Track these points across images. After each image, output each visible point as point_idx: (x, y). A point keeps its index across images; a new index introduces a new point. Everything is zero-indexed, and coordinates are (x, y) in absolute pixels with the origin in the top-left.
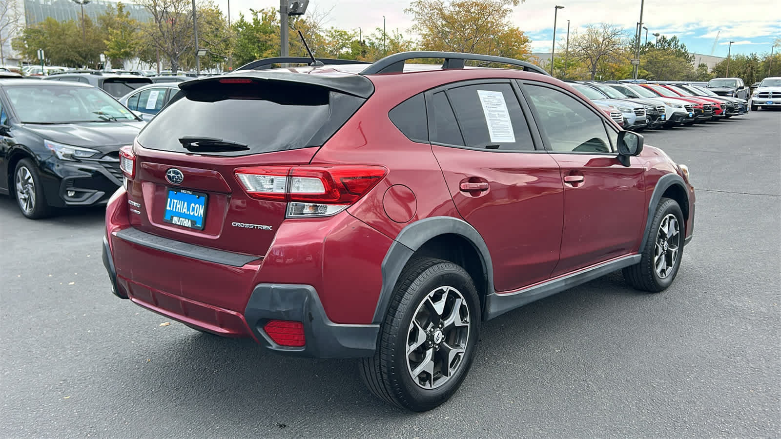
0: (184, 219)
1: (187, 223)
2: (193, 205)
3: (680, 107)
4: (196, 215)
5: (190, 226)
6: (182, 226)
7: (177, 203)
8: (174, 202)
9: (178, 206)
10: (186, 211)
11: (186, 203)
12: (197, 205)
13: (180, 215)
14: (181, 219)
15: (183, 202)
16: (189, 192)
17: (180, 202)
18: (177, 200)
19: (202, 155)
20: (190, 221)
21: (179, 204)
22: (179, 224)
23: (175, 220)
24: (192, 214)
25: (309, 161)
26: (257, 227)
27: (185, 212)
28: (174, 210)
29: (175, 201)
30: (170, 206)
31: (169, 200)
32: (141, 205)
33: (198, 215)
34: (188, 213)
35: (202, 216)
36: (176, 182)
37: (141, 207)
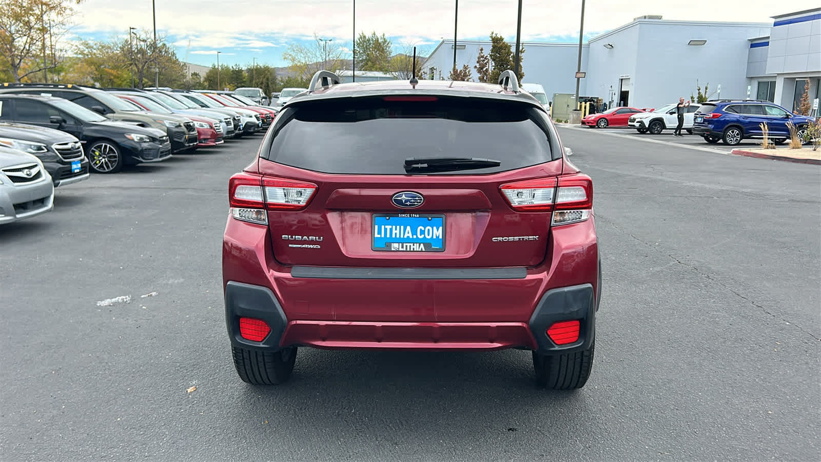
0: (412, 244)
1: (418, 247)
2: (421, 228)
3: (251, 117)
4: (428, 237)
5: (424, 250)
6: (410, 251)
7: (391, 230)
8: (386, 229)
9: (394, 231)
10: (409, 235)
11: (408, 228)
12: (428, 227)
13: (403, 241)
14: (405, 245)
15: (402, 227)
16: (413, 215)
17: (398, 227)
18: (392, 225)
20: (423, 244)
21: (396, 229)
22: (404, 249)
23: (396, 246)
24: (420, 237)
25: (561, 173)
26: (523, 239)
27: (408, 237)
28: (388, 236)
29: (388, 227)
30: (379, 234)
31: (376, 227)
32: (322, 238)
33: (434, 237)
34: (415, 237)
35: (441, 237)
36: (410, 205)
37: (322, 240)
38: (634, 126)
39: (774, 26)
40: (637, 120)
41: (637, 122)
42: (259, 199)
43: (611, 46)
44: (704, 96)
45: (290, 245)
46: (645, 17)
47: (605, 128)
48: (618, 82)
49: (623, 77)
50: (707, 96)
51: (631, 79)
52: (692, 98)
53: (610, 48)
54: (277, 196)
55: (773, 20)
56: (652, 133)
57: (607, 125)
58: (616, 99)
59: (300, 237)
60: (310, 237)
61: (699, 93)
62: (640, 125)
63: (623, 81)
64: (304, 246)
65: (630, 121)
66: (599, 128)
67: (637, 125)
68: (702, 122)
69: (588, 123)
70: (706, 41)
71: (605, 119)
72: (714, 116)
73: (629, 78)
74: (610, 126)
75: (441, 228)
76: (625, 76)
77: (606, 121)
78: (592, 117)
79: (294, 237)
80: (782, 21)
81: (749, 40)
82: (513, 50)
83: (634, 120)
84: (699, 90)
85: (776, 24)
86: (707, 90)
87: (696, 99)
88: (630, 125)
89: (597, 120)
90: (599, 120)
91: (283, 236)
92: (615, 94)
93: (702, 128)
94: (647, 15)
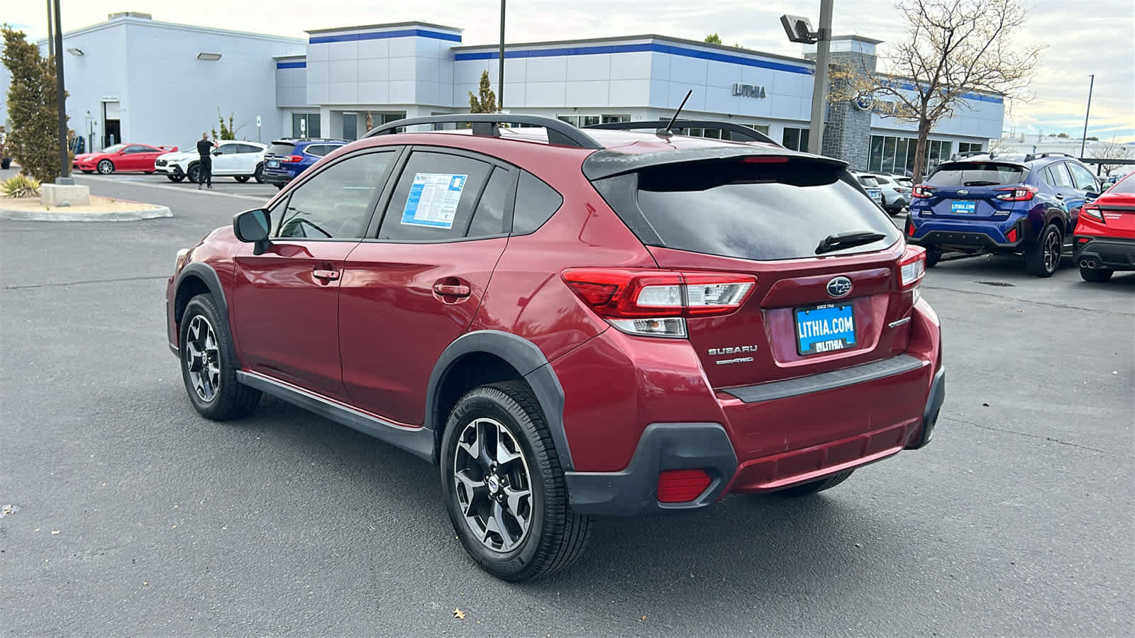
0: (832, 342)
1: (837, 345)
2: (835, 320)
4: (842, 331)
5: (843, 347)
6: (832, 351)
7: (811, 326)
8: (807, 326)
9: (814, 328)
10: (827, 331)
11: (825, 322)
12: (841, 319)
13: (824, 339)
14: (827, 343)
15: (820, 322)
16: (830, 306)
17: (817, 322)
18: (812, 321)
19: (836, 256)
20: (840, 341)
21: (816, 326)
22: (827, 349)
23: (820, 347)
24: (836, 332)
27: (826, 333)
28: (810, 335)
29: (809, 323)
30: (803, 333)
31: (799, 324)
32: (756, 346)
33: (846, 331)
34: (831, 332)
35: (852, 330)
36: (842, 293)
37: (756, 349)
38: (165, 171)
39: (310, 42)
40: (169, 163)
41: (170, 166)
42: (677, 303)
43: (80, 51)
44: (229, 131)
45: (718, 362)
46: (127, 14)
47: (110, 174)
48: (100, 108)
49: (107, 99)
50: (234, 131)
51: (121, 103)
52: (214, 132)
53: (78, 55)
54: (698, 298)
55: (308, 36)
56: (193, 181)
57: (113, 170)
58: (100, 131)
59: (732, 349)
60: (743, 347)
61: (222, 126)
62: (175, 170)
63: (107, 104)
64: (735, 360)
65: (157, 165)
66: (100, 173)
67: (171, 170)
68: (278, 167)
69: (83, 166)
70: (221, 56)
71: (107, 160)
72: (294, 159)
73: (118, 102)
74: (117, 171)
75: (851, 319)
76: (112, 99)
77: (110, 164)
78: (89, 157)
79: (724, 349)
80: (320, 38)
81: (274, 58)
82: (45, 53)
83: (165, 163)
84: (222, 121)
85: (312, 41)
86: (233, 123)
87: (219, 135)
88: (157, 170)
89: (98, 161)
90: (100, 162)
91: (710, 351)
92: (96, 124)
93: (279, 175)
94: (129, 11)
